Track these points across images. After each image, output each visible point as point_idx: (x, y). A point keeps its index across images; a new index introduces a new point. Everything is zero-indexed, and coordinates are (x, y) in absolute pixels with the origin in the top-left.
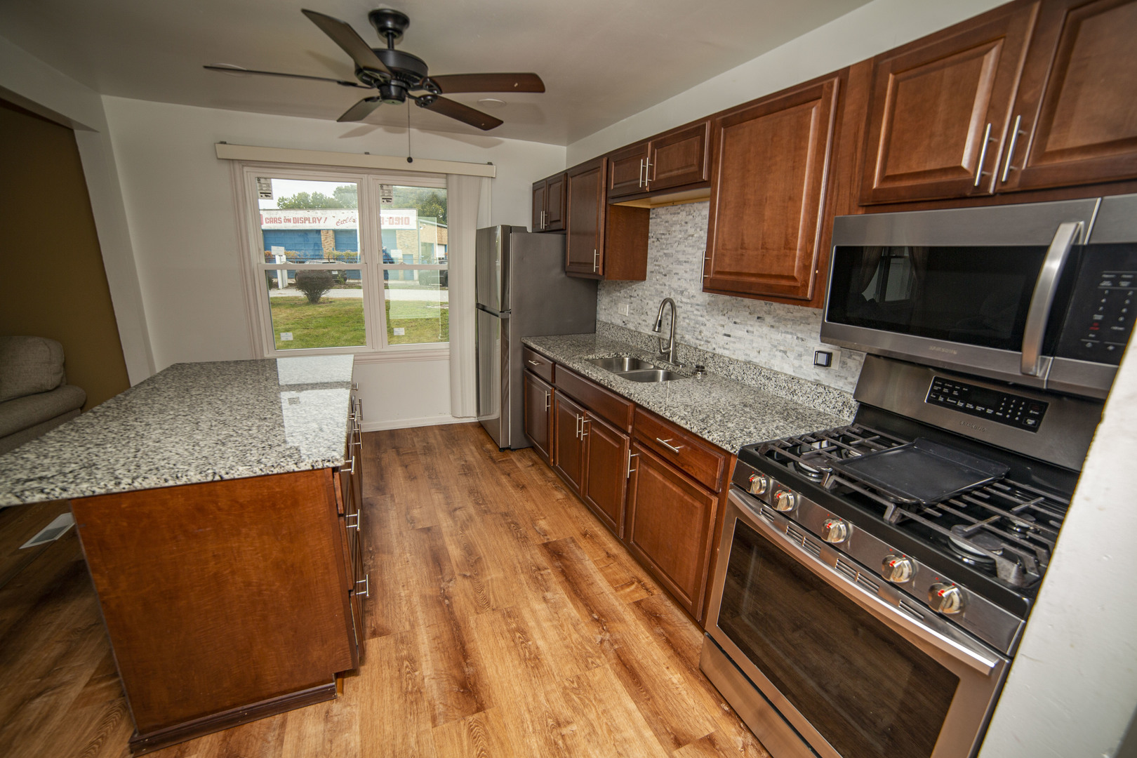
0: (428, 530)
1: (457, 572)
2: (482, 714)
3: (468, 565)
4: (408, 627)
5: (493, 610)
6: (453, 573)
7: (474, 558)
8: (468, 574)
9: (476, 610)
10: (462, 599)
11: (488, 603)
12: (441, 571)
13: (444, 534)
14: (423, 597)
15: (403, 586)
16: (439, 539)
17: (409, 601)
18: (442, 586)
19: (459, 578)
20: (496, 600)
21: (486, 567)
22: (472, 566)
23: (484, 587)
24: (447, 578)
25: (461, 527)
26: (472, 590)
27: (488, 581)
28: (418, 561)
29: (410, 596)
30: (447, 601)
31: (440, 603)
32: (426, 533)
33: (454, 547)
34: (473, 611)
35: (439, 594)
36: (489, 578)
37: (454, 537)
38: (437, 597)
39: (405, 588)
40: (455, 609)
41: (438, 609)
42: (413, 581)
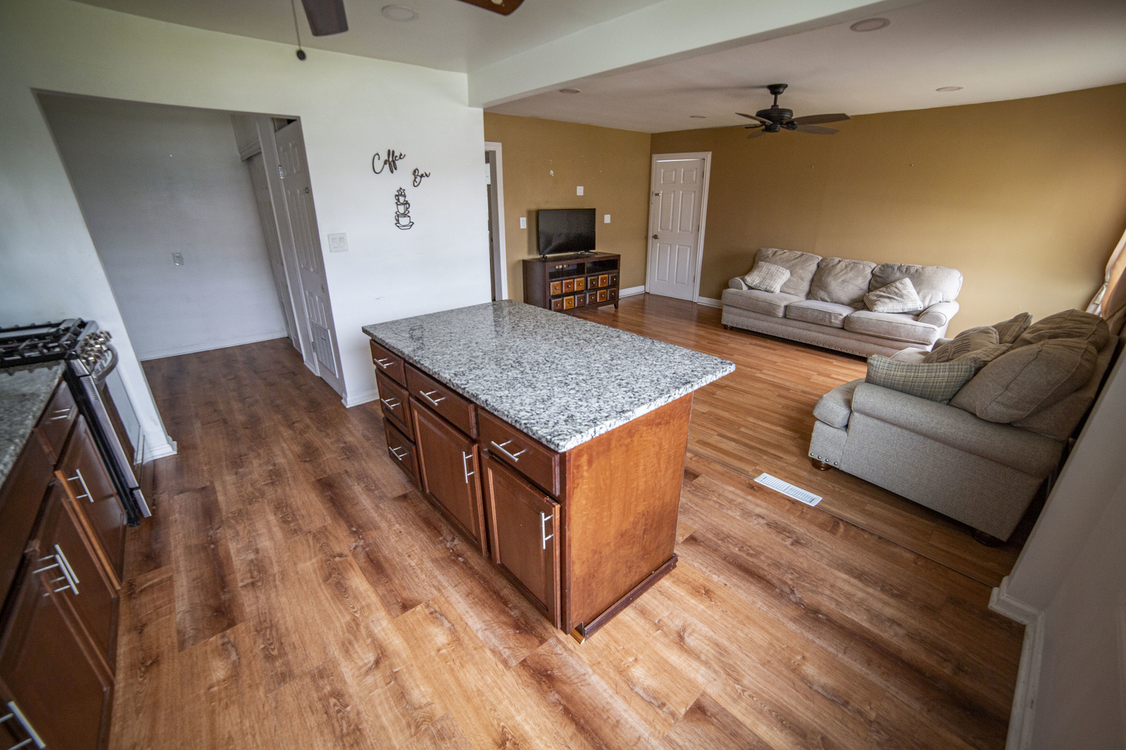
0: (406, 606)
1: (350, 558)
2: (318, 478)
3: (339, 569)
4: (381, 505)
5: (310, 532)
6: (355, 556)
7: (333, 579)
8: (337, 559)
9: (326, 529)
10: (340, 534)
11: (314, 536)
12: (368, 555)
13: (379, 605)
14: (377, 528)
15: (400, 532)
16: (384, 595)
17: (389, 521)
18: (362, 541)
19: (346, 552)
20: (307, 540)
21: (318, 572)
22: (334, 569)
23: (319, 550)
24: (359, 549)
25: (358, 625)
26: (331, 544)
27: (315, 556)
28: (397, 560)
29: (390, 526)
30: (354, 529)
31: (360, 527)
32: (405, 600)
33: (361, 589)
34: (328, 528)
35: (363, 533)
36: (314, 560)
37: (364, 603)
38: (365, 531)
39: (398, 531)
40: (345, 525)
41: (360, 522)
42: (393, 539)
